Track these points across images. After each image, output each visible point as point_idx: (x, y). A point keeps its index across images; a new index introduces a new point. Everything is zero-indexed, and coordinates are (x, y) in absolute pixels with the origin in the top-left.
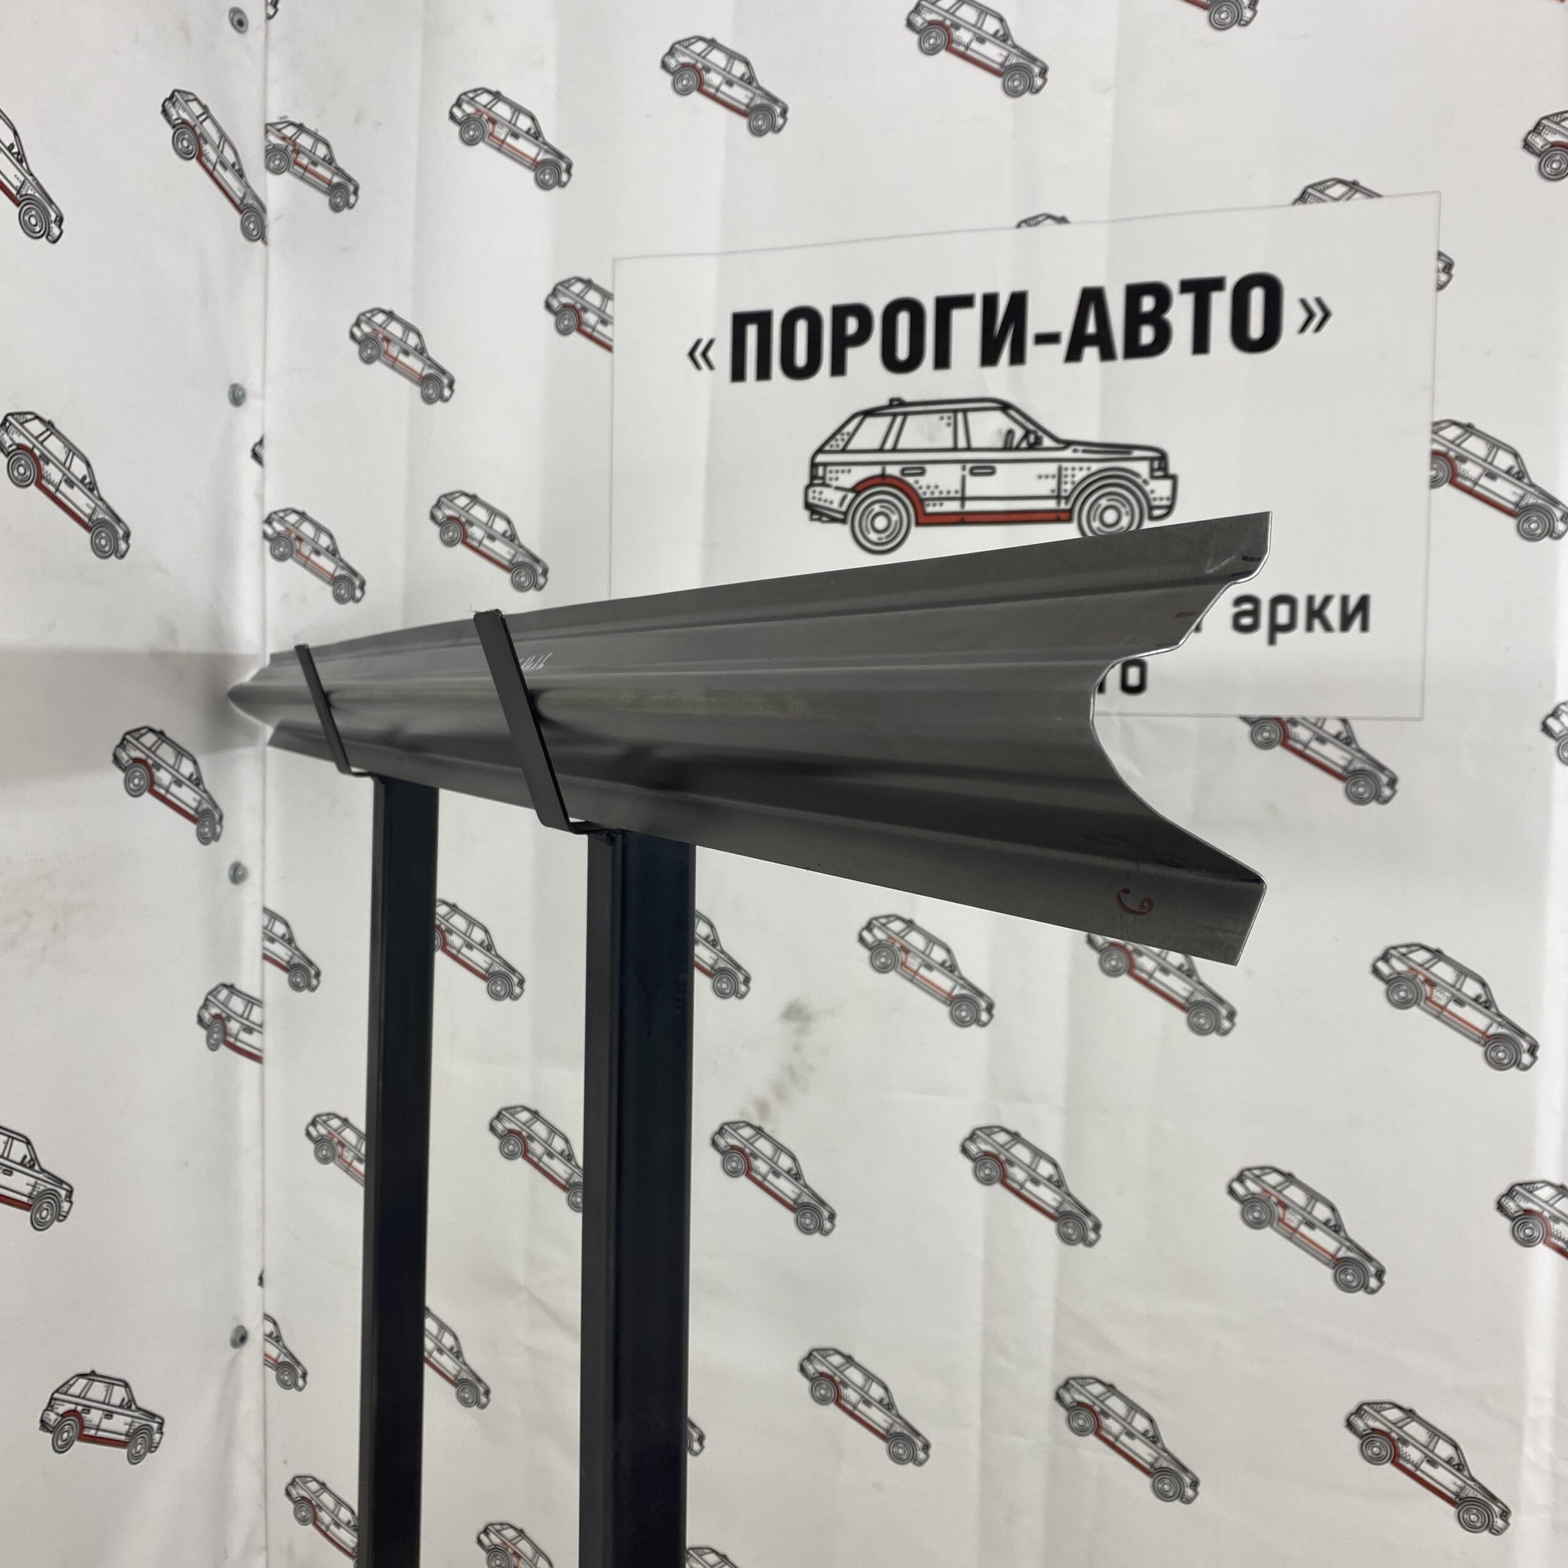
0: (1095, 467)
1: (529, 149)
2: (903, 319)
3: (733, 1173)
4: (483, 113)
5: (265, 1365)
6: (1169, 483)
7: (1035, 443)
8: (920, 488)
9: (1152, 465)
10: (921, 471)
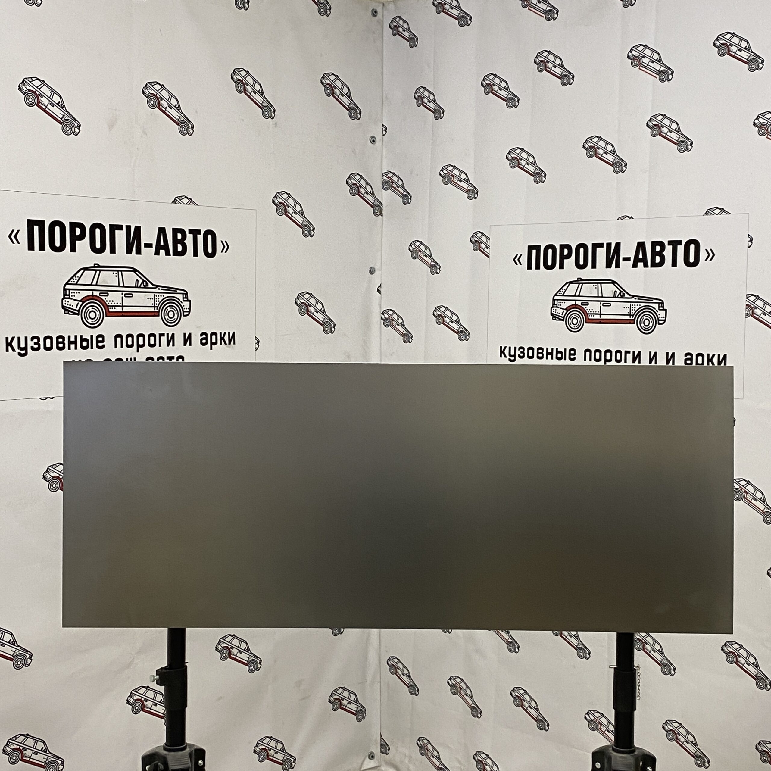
0: (642, 305)
1: (465, 186)
2: (582, 250)
4: (450, 173)
6: (664, 312)
7: (623, 296)
8: (587, 310)
9: (659, 305)
10: (587, 304)
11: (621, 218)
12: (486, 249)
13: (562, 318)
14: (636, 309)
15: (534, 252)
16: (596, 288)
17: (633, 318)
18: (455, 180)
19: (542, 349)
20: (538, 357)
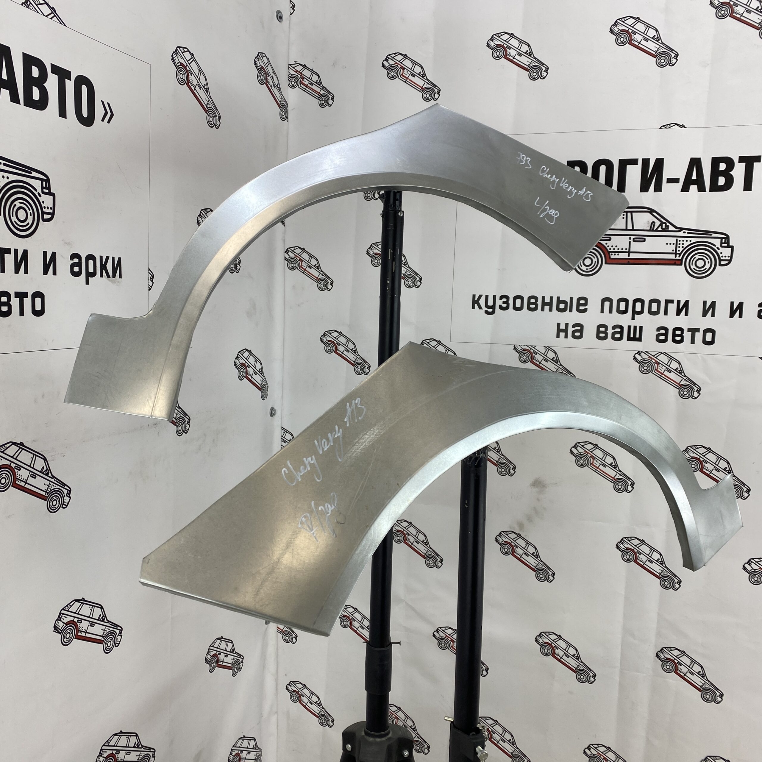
0: (693, 240)
1: (420, 82)
2: (603, 169)
3: (506, 554)
4: (398, 64)
5: (278, 632)
6: (731, 249)
7: (665, 228)
8: (608, 246)
9: (721, 241)
10: (609, 239)
14: (685, 246)
16: (623, 218)
17: (680, 258)
18: (406, 74)
19: (536, 298)
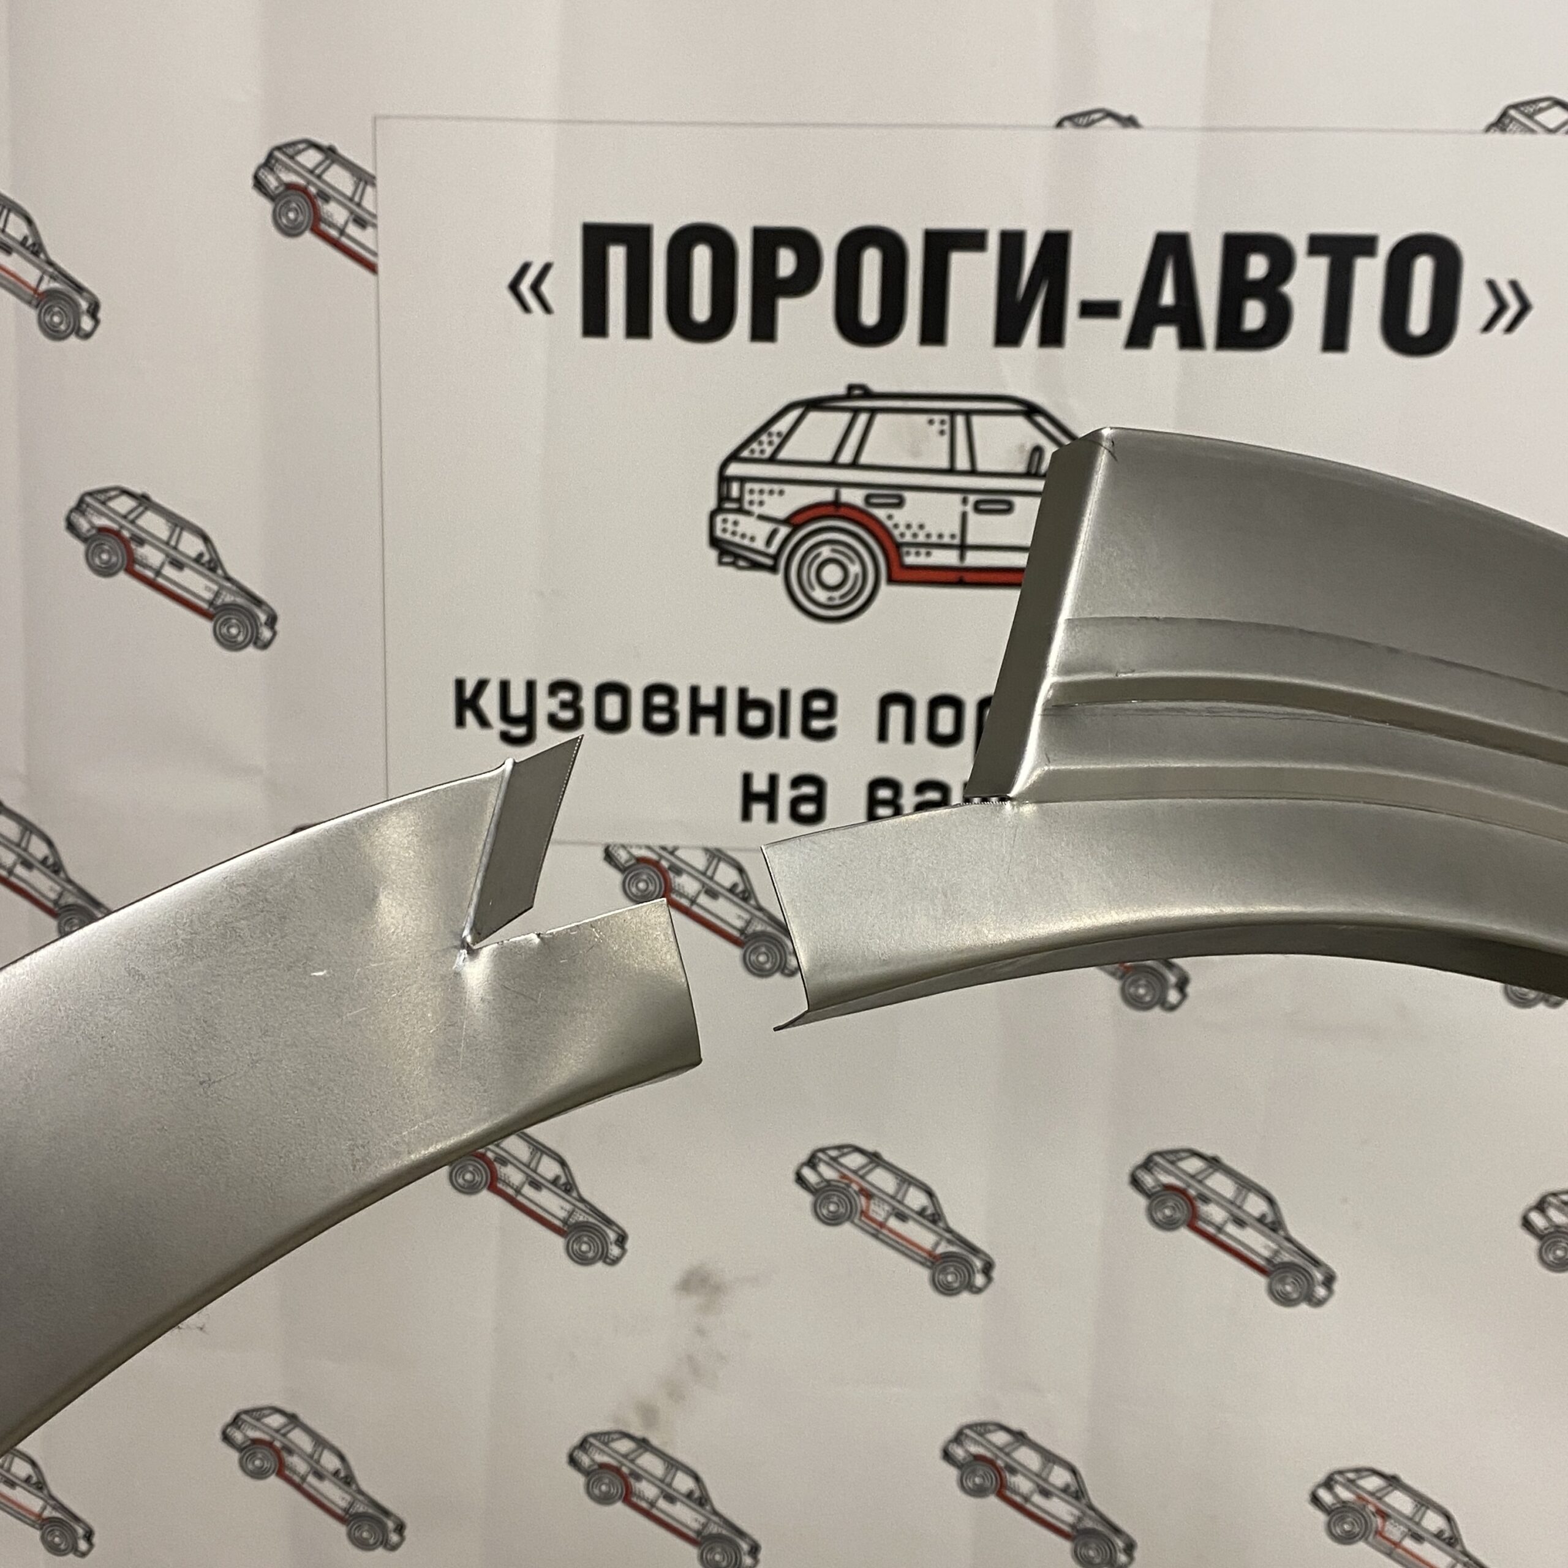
11: (1080, 120)
12: (353, 230)
13: (768, 562)
15: (617, 256)
20: (650, 726)
